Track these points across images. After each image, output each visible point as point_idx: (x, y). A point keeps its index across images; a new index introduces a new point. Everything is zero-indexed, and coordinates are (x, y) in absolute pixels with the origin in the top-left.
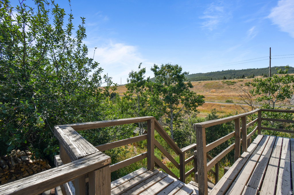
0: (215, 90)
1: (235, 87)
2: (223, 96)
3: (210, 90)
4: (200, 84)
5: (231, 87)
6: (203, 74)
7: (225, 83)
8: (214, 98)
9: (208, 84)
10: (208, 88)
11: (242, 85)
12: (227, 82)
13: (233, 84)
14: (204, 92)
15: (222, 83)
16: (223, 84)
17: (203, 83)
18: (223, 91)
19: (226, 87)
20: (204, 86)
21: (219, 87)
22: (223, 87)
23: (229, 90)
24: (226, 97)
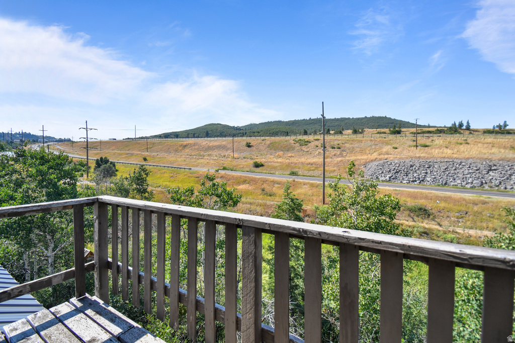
0: (282, 152)
1: (309, 149)
2: (289, 163)
3: (276, 153)
4: (264, 142)
5: (303, 149)
6: (284, 122)
7: (297, 142)
8: (276, 167)
9: (275, 142)
10: (275, 150)
11: (317, 147)
12: (300, 140)
13: (306, 145)
14: (268, 156)
15: (293, 142)
16: (294, 144)
17: (269, 140)
18: (293, 155)
19: (297, 148)
20: (269, 146)
21: (288, 148)
22: (293, 148)
23: (301, 153)
24: (292, 165)
